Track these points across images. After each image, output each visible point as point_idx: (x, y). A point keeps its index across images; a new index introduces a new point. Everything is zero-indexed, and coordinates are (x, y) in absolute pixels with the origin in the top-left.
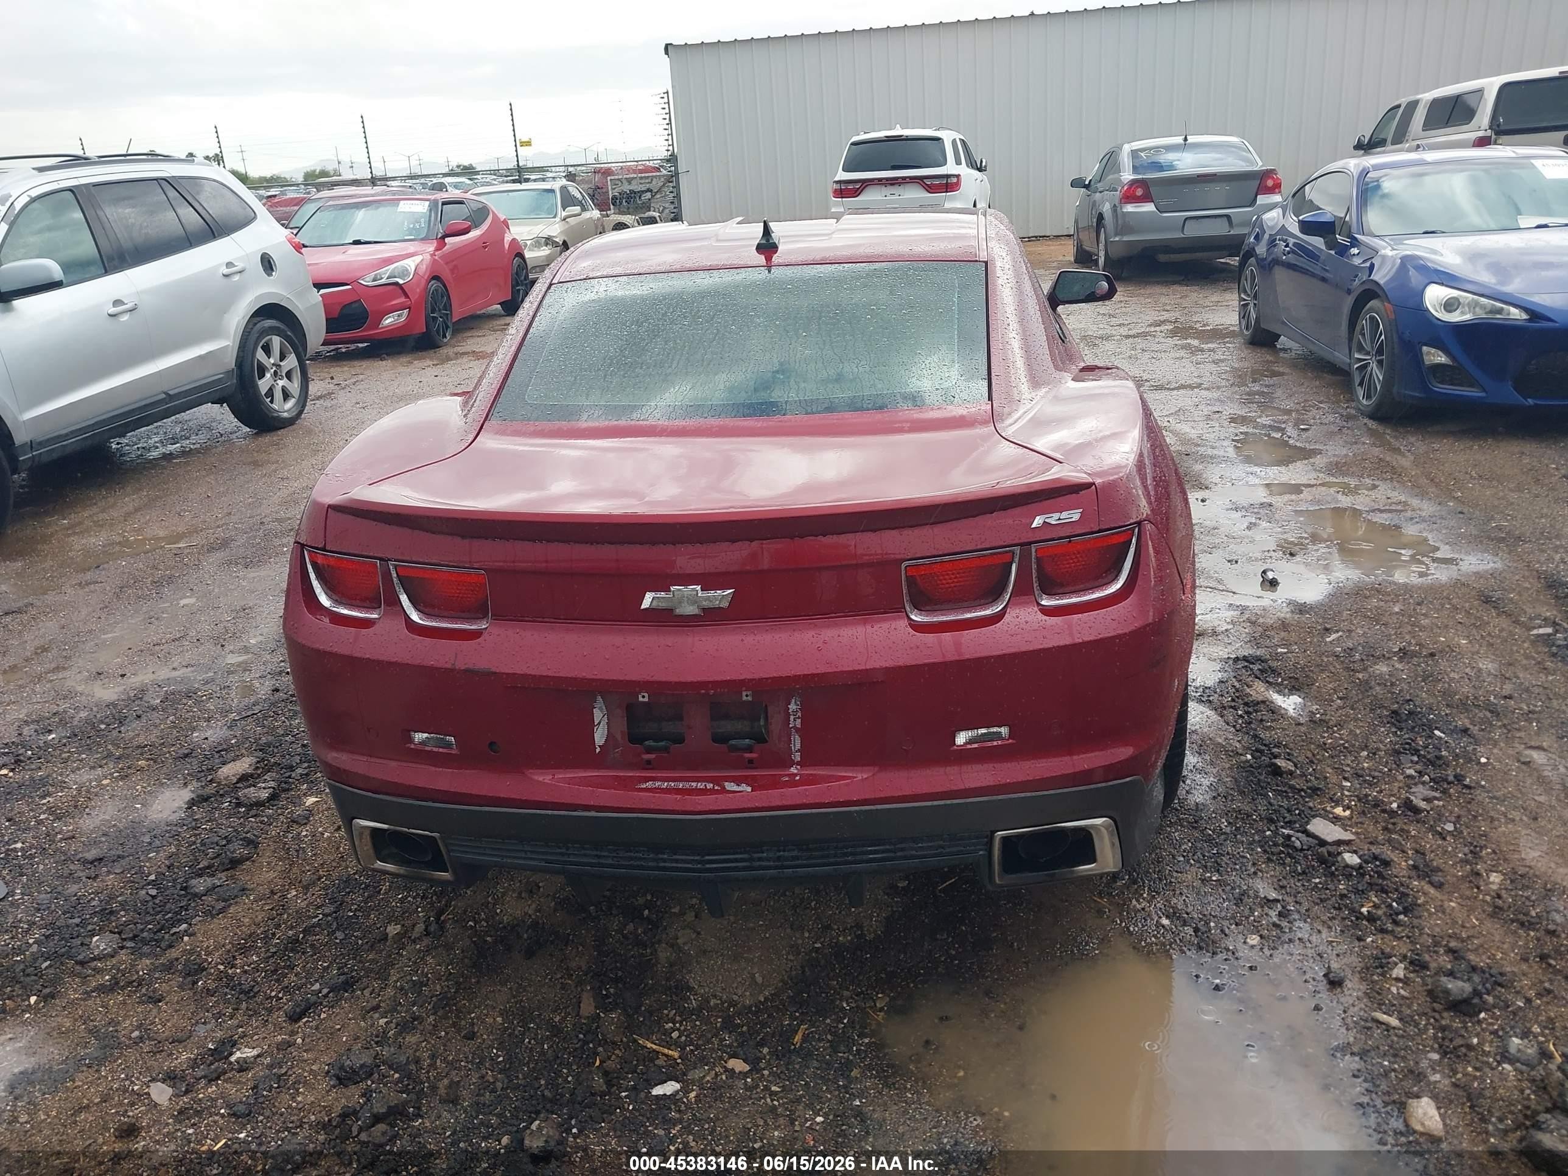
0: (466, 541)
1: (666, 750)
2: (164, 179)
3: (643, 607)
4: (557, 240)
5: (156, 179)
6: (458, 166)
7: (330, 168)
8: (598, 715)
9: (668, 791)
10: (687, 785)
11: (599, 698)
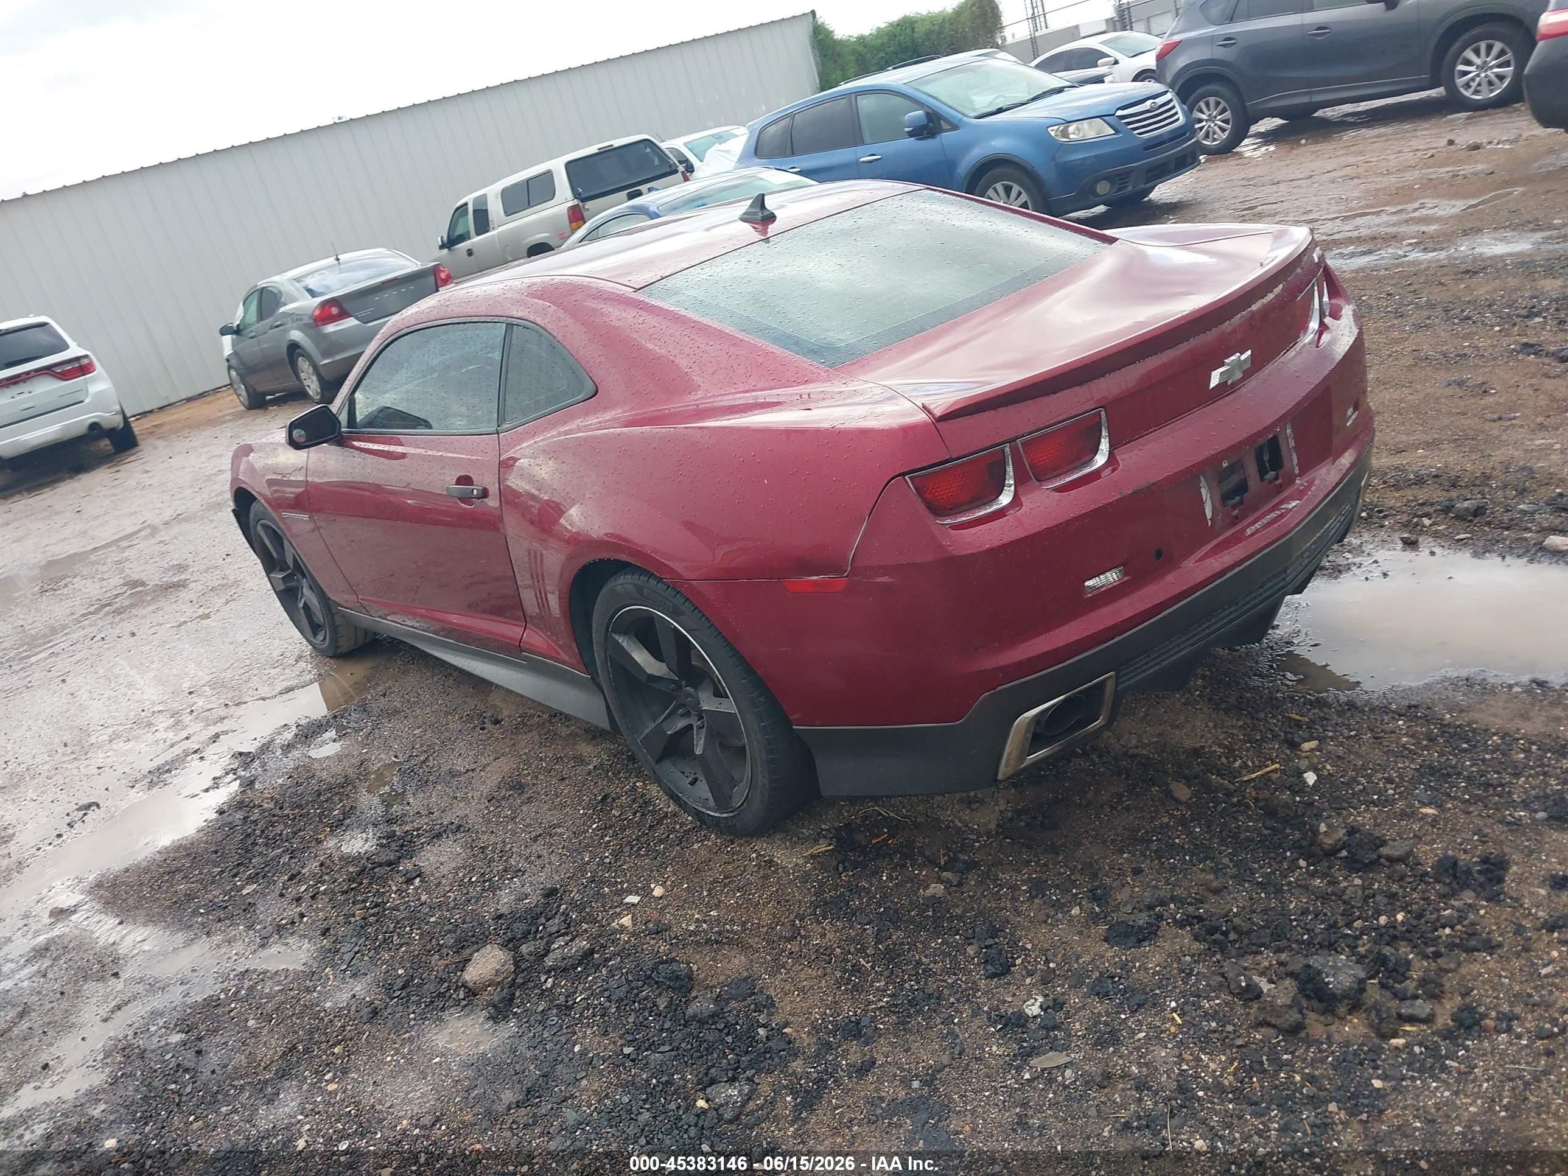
0: (1085, 387)
1: (1241, 502)
3: (1212, 385)
8: (1204, 492)
9: (1265, 527)
10: (1265, 521)
11: (1202, 478)
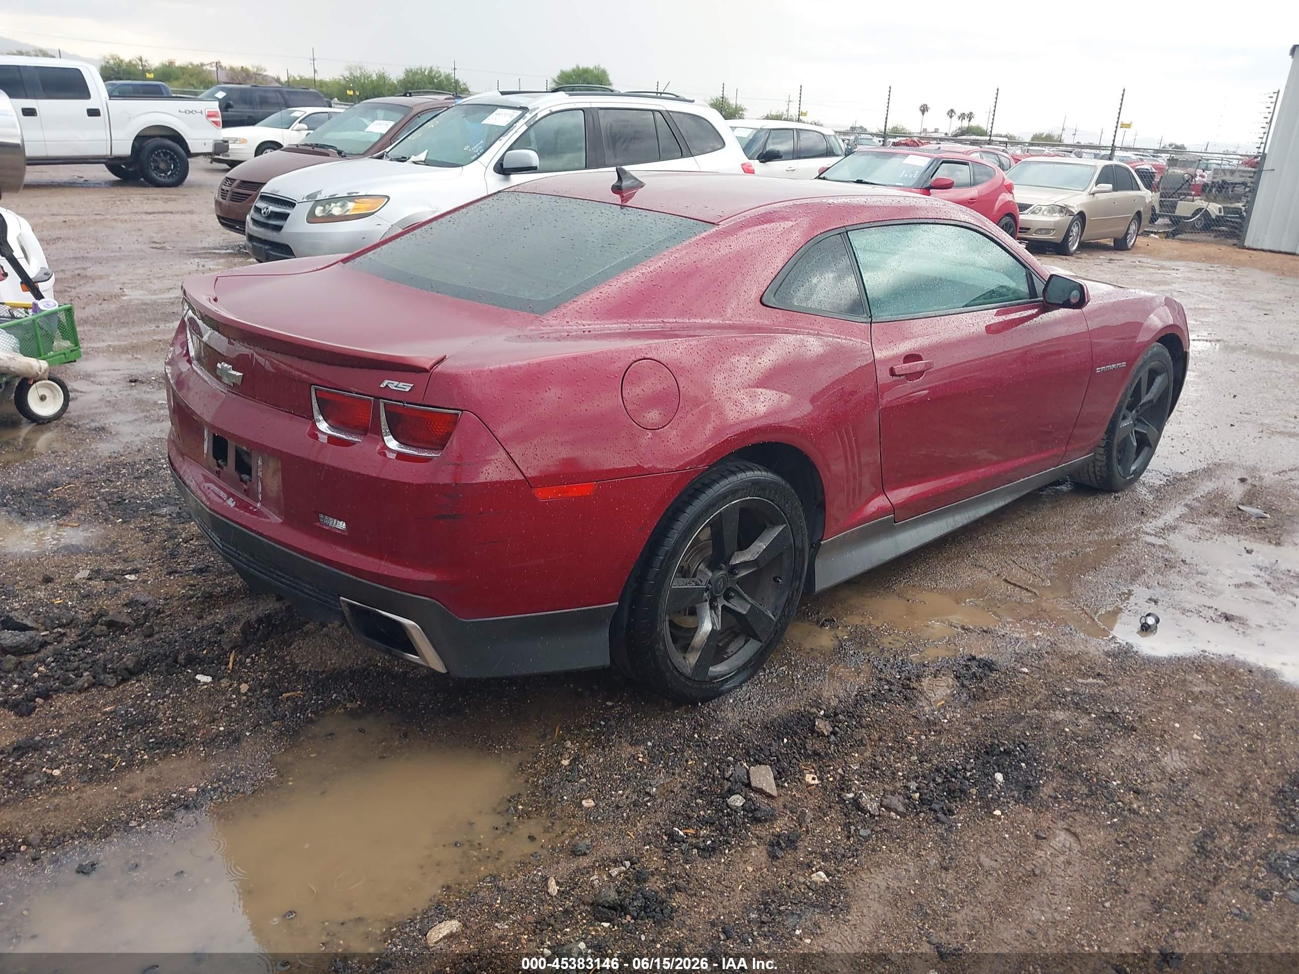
2: (659, 111)
4: (1073, 210)
5: (653, 111)
6: (1170, 145)
7: (1056, 133)
